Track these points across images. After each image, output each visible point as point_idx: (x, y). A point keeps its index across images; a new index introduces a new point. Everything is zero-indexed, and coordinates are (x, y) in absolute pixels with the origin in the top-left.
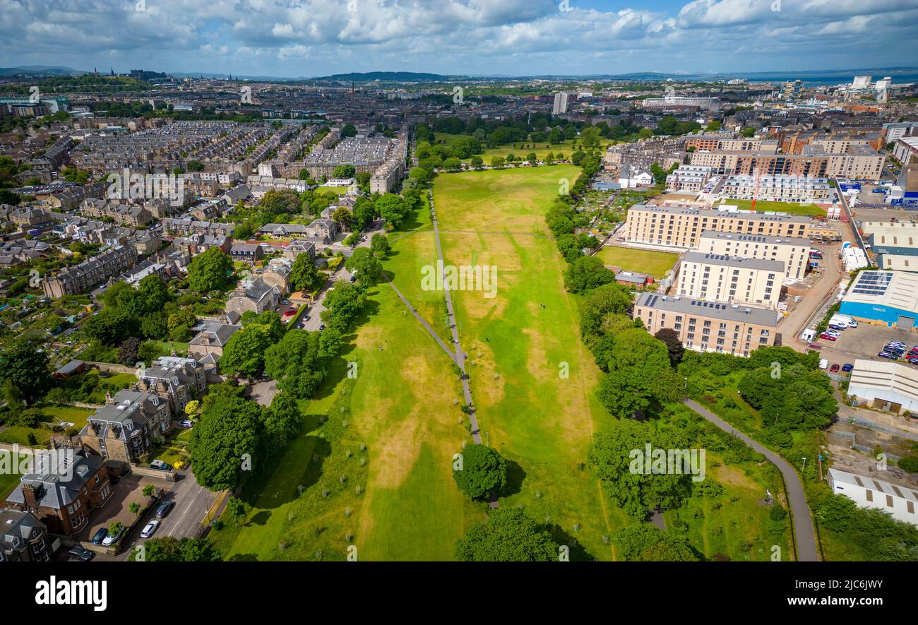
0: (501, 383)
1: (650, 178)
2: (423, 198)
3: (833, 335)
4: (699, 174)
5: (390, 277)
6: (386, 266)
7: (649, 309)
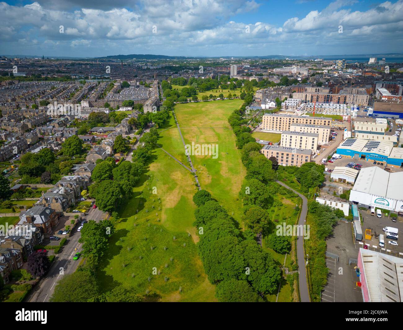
0: (210, 178)
1: (275, 104)
2: (171, 115)
3: (333, 161)
4: (296, 102)
5: (161, 146)
6: (158, 142)
7: (267, 150)
